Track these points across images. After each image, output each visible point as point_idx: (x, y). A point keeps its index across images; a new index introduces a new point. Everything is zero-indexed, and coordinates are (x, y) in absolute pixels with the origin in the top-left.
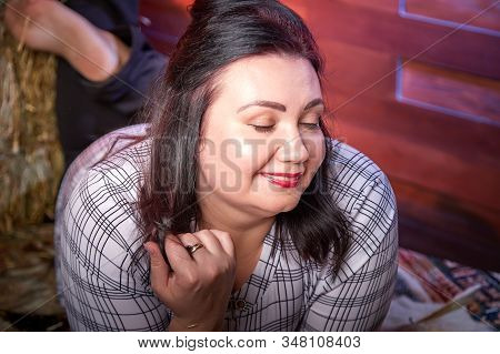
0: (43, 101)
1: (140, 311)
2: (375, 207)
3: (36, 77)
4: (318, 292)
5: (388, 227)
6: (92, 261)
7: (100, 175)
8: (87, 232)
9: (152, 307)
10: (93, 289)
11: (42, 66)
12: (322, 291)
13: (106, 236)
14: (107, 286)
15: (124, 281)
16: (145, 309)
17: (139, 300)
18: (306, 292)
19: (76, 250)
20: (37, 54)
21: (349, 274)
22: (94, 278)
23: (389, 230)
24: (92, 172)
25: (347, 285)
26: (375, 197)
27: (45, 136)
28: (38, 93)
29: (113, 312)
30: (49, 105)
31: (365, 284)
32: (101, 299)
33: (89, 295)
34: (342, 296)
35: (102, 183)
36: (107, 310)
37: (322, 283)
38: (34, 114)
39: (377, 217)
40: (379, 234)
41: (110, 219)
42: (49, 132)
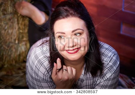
0: (25, 29)
1: (48, 86)
2: (114, 61)
3: (23, 23)
4: (97, 83)
5: (117, 66)
6: (36, 72)
7: (40, 49)
8: (35, 64)
9: (52, 85)
10: (36, 80)
11: (25, 20)
12: (99, 83)
13: (40, 65)
14: (40, 79)
15: (45, 78)
16: (50, 86)
17: (48, 83)
18: (94, 83)
19: (32, 69)
20: (24, 17)
21: (106, 78)
22: (37, 77)
23: (118, 67)
24: (37, 48)
25: (106, 81)
26: (114, 58)
27: (25, 39)
28: (23, 27)
29: (41, 86)
30: (26, 31)
31: (110, 81)
32: (38, 82)
33: (35, 81)
34: (104, 85)
35: (40, 51)
36: (39, 86)
37: (99, 81)
38: (22, 33)
39: (115, 63)
40: (115, 68)
41: (42, 61)
42: (26, 38)
